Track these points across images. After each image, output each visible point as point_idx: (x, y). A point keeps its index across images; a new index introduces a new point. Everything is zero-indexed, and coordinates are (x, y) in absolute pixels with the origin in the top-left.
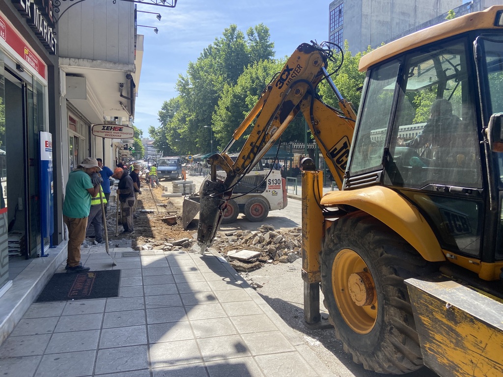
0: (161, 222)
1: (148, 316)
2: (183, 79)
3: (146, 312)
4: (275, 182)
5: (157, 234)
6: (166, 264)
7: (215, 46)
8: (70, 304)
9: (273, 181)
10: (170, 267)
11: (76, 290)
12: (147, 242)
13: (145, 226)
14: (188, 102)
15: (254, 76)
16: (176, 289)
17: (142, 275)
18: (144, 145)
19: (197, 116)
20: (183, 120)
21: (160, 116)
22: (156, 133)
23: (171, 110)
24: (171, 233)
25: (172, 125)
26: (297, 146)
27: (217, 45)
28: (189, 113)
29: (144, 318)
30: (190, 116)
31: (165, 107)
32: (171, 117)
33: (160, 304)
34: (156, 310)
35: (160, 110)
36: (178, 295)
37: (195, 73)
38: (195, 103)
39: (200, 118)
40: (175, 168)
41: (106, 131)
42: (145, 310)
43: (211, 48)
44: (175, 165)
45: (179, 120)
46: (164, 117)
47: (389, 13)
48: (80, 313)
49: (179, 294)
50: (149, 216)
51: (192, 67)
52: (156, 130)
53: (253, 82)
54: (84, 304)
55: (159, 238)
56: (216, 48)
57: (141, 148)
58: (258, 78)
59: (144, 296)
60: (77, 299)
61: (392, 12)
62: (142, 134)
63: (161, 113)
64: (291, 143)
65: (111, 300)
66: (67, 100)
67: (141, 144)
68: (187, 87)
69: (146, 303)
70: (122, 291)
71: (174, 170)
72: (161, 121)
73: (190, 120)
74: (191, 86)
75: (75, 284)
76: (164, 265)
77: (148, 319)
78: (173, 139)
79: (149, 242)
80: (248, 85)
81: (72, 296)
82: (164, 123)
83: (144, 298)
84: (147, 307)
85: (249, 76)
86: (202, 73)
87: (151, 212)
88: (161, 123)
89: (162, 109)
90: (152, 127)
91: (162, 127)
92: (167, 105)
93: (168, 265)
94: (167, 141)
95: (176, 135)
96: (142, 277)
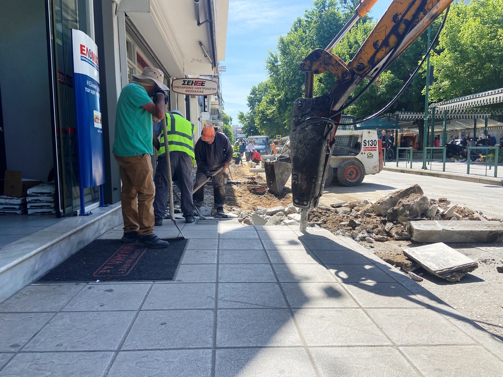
0: (248, 192)
1: (219, 325)
2: (272, 56)
3: (216, 316)
4: (370, 143)
5: (244, 203)
6: (255, 234)
7: (306, 19)
8: (90, 288)
9: (368, 142)
10: (260, 239)
11: (111, 265)
12: (231, 211)
13: (230, 196)
14: (276, 81)
15: (352, 40)
16: (272, 273)
17: (218, 247)
18: (233, 132)
19: (286, 95)
20: (271, 102)
21: (249, 101)
22: (245, 119)
23: (260, 95)
24: (260, 203)
25: (261, 108)
26: (405, 116)
27: (308, 17)
28: (278, 93)
29: (211, 330)
30: (279, 95)
31: (253, 93)
32: (260, 101)
33: (245, 300)
34: (237, 312)
35: (249, 95)
36: (277, 286)
37: (285, 48)
38: (284, 81)
39: (289, 96)
40: (263, 147)
41: (186, 86)
42: (215, 310)
43: (300, 21)
44: (263, 144)
45: (267, 102)
46: (252, 102)
48: (97, 307)
49: (278, 283)
50: (234, 187)
51: (282, 41)
52: (245, 115)
53: (351, 48)
54: (111, 291)
55: (245, 208)
56: (306, 21)
57: (231, 134)
58: (356, 42)
59: (217, 283)
60: (104, 281)
62: (231, 121)
63: (250, 98)
64: (397, 113)
65: (160, 287)
66: (126, 15)
67: (231, 130)
68: (276, 64)
69: (220, 296)
70: (183, 272)
71: (262, 149)
72: (250, 106)
73: (279, 100)
74: (280, 63)
75: (116, 255)
76: (251, 236)
77: (218, 334)
78: (261, 122)
79: (234, 210)
80: (345, 51)
81: (102, 274)
82: (253, 108)
83: (217, 287)
84: (221, 304)
85: (345, 41)
86: (292, 47)
87: (237, 183)
88: (250, 108)
89: (251, 94)
90: (241, 113)
91: (251, 112)
92: (255, 89)
93: (257, 237)
94: (255, 124)
95: (264, 117)
96: (218, 250)
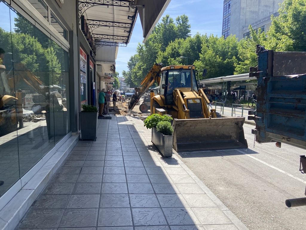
15: (174, 47)
18: (119, 81)
22: (126, 75)
23: (135, 61)
25: (134, 71)
27: (159, 27)
30: (143, 66)
31: (132, 59)
32: (135, 65)
37: (147, 42)
38: (146, 59)
39: (148, 67)
45: (138, 68)
47: (258, 6)
52: (126, 72)
57: (118, 83)
61: (259, 5)
63: (129, 63)
68: (142, 50)
73: (143, 69)
78: (135, 78)
80: (170, 52)
85: (171, 47)
88: (129, 68)
91: (130, 71)
94: (132, 79)
